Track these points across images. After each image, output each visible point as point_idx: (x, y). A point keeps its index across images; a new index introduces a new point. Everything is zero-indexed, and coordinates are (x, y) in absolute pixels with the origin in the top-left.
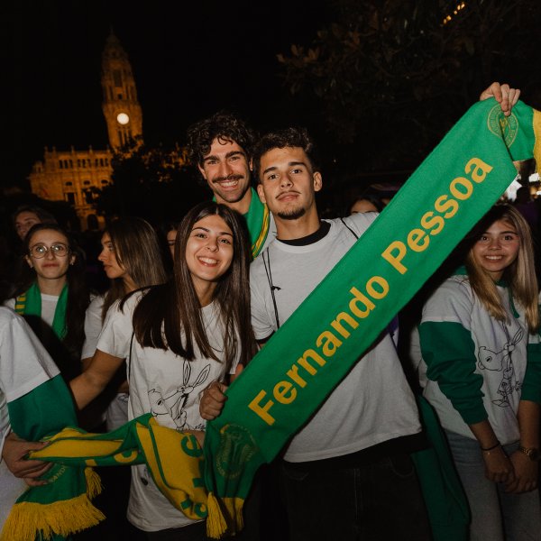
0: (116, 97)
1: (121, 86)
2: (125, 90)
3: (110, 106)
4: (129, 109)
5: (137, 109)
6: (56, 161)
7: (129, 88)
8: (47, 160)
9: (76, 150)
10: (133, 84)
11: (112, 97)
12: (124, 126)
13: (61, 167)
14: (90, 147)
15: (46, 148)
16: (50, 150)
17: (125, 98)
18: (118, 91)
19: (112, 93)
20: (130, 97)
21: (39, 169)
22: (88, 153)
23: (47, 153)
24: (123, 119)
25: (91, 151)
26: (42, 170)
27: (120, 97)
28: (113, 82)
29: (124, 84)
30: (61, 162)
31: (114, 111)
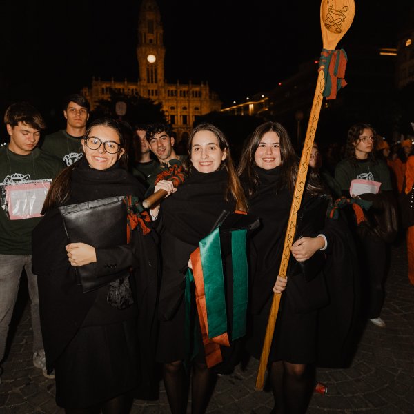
0: (148, 42)
1: (153, 33)
2: (155, 36)
3: (144, 48)
4: (157, 52)
5: (163, 52)
6: (100, 89)
7: (159, 35)
8: (94, 87)
9: (115, 81)
10: (161, 31)
11: (145, 41)
12: (152, 64)
13: (103, 93)
14: (126, 79)
15: (94, 78)
16: (97, 80)
17: (155, 42)
18: (150, 36)
19: (145, 38)
20: (159, 43)
21: (86, 93)
22: (124, 84)
23: (94, 82)
24: (151, 59)
25: (126, 83)
26: (87, 94)
27: (151, 41)
28: (147, 29)
29: (155, 32)
30: (103, 89)
31: (145, 52)
